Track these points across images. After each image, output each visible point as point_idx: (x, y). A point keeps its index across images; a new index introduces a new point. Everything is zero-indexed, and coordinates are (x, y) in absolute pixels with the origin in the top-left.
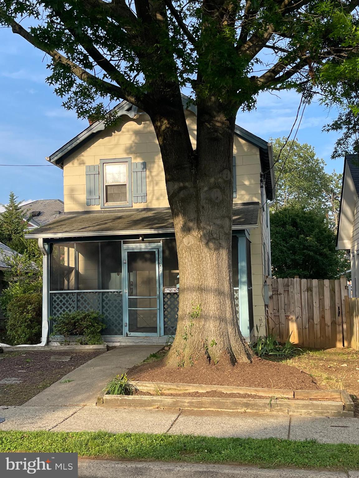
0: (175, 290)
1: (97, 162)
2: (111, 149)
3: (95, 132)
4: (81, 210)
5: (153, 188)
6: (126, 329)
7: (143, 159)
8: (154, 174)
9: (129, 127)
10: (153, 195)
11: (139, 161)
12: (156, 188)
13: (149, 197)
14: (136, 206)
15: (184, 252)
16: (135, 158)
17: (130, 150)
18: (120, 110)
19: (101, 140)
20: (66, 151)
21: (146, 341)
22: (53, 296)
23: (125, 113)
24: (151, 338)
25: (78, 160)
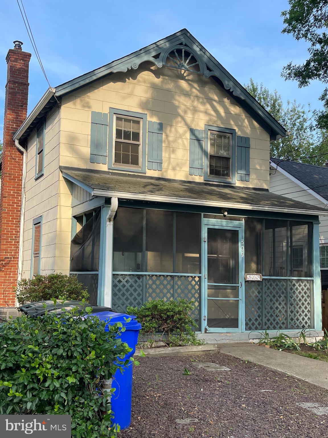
0: (257, 277)
1: (107, 111)
2: (124, 98)
5: (169, 155)
6: (204, 324)
7: (159, 119)
8: (171, 139)
9: (146, 77)
10: (169, 163)
11: (155, 120)
12: (172, 156)
13: (165, 165)
14: (150, 173)
16: (151, 116)
17: (144, 105)
19: (112, 83)
20: (77, 86)
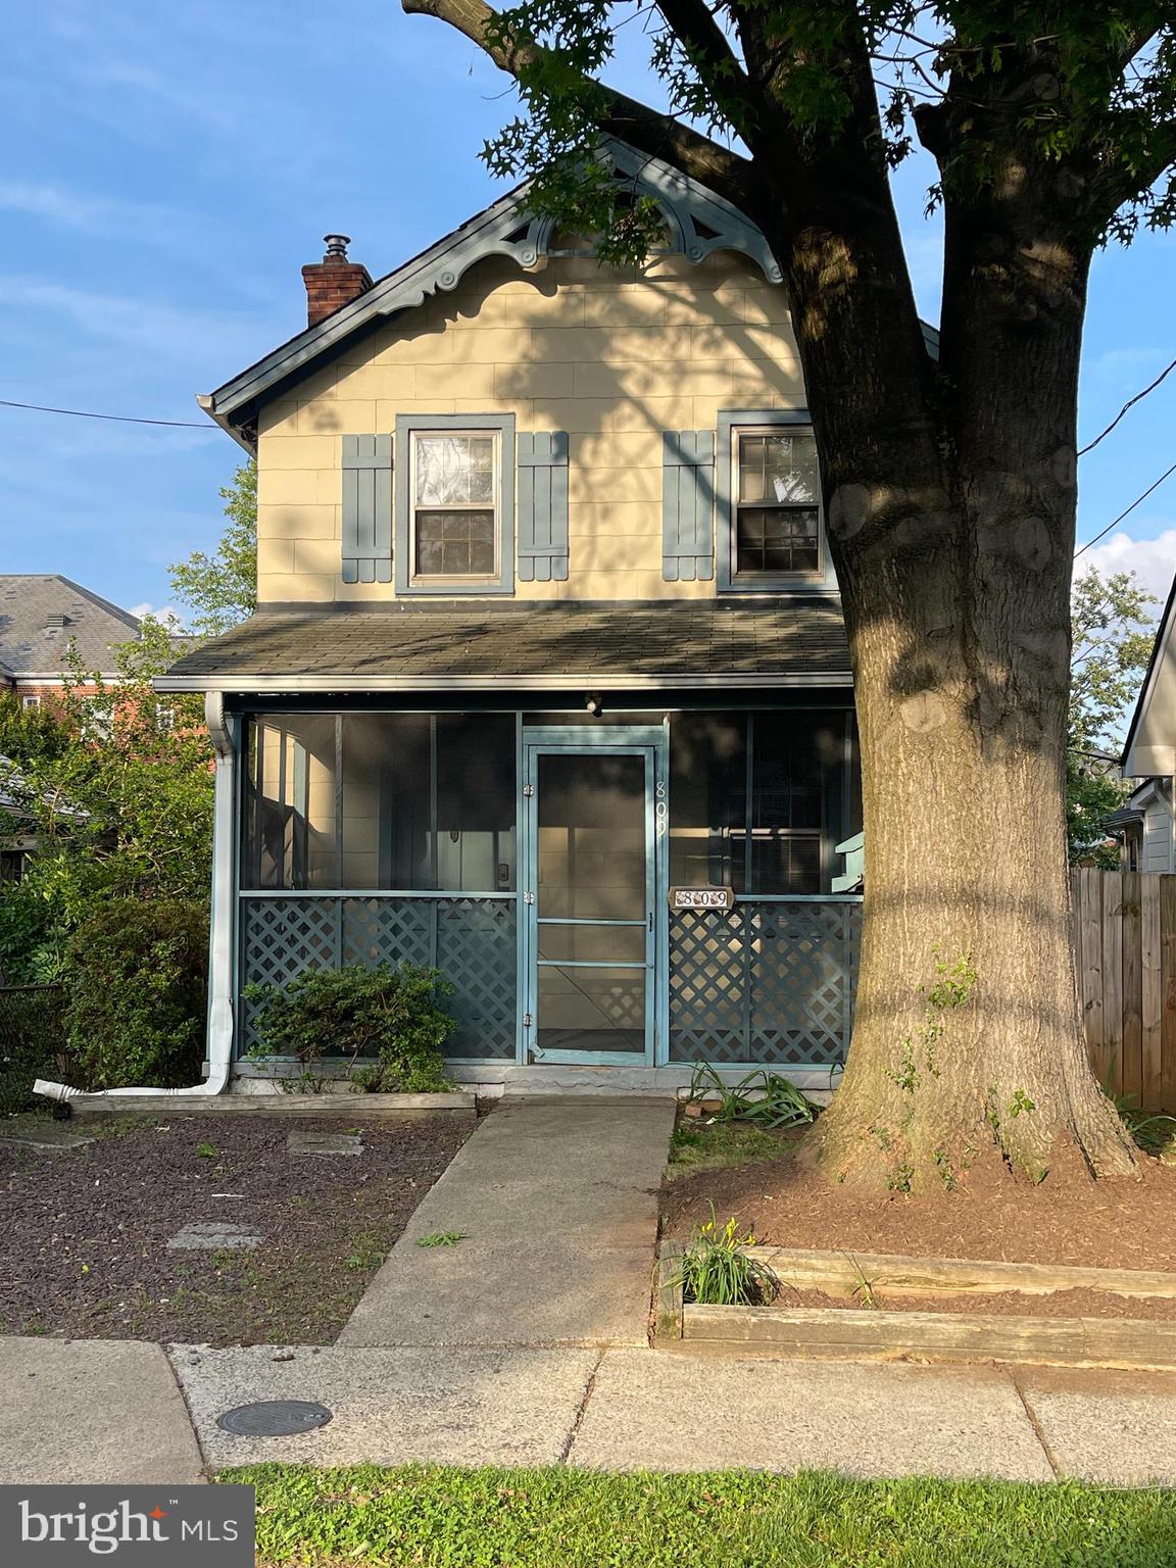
0: (715, 898)
1: (388, 426)
2: (440, 378)
3: (385, 310)
4: (321, 596)
5: (593, 527)
6: (526, 1038)
7: (556, 421)
8: (597, 477)
9: (511, 301)
10: (591, 554)
11: (543, 426)
12: (603, 529)
13: (576, 562)
14: (528, 592)
15: (902, 756)
16: (530, 416)
17: (509, 387)
18: (482, 237)
19: (402, 341)
20: (275, 376)
21: (603, 1082)
22: (252, 912)
23: (502, 247)
24: (623, 1071)
25: (312, 410)
